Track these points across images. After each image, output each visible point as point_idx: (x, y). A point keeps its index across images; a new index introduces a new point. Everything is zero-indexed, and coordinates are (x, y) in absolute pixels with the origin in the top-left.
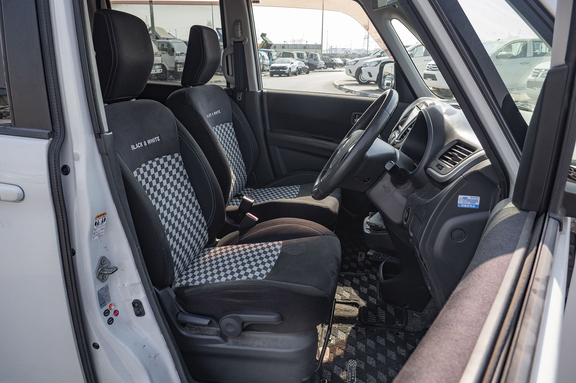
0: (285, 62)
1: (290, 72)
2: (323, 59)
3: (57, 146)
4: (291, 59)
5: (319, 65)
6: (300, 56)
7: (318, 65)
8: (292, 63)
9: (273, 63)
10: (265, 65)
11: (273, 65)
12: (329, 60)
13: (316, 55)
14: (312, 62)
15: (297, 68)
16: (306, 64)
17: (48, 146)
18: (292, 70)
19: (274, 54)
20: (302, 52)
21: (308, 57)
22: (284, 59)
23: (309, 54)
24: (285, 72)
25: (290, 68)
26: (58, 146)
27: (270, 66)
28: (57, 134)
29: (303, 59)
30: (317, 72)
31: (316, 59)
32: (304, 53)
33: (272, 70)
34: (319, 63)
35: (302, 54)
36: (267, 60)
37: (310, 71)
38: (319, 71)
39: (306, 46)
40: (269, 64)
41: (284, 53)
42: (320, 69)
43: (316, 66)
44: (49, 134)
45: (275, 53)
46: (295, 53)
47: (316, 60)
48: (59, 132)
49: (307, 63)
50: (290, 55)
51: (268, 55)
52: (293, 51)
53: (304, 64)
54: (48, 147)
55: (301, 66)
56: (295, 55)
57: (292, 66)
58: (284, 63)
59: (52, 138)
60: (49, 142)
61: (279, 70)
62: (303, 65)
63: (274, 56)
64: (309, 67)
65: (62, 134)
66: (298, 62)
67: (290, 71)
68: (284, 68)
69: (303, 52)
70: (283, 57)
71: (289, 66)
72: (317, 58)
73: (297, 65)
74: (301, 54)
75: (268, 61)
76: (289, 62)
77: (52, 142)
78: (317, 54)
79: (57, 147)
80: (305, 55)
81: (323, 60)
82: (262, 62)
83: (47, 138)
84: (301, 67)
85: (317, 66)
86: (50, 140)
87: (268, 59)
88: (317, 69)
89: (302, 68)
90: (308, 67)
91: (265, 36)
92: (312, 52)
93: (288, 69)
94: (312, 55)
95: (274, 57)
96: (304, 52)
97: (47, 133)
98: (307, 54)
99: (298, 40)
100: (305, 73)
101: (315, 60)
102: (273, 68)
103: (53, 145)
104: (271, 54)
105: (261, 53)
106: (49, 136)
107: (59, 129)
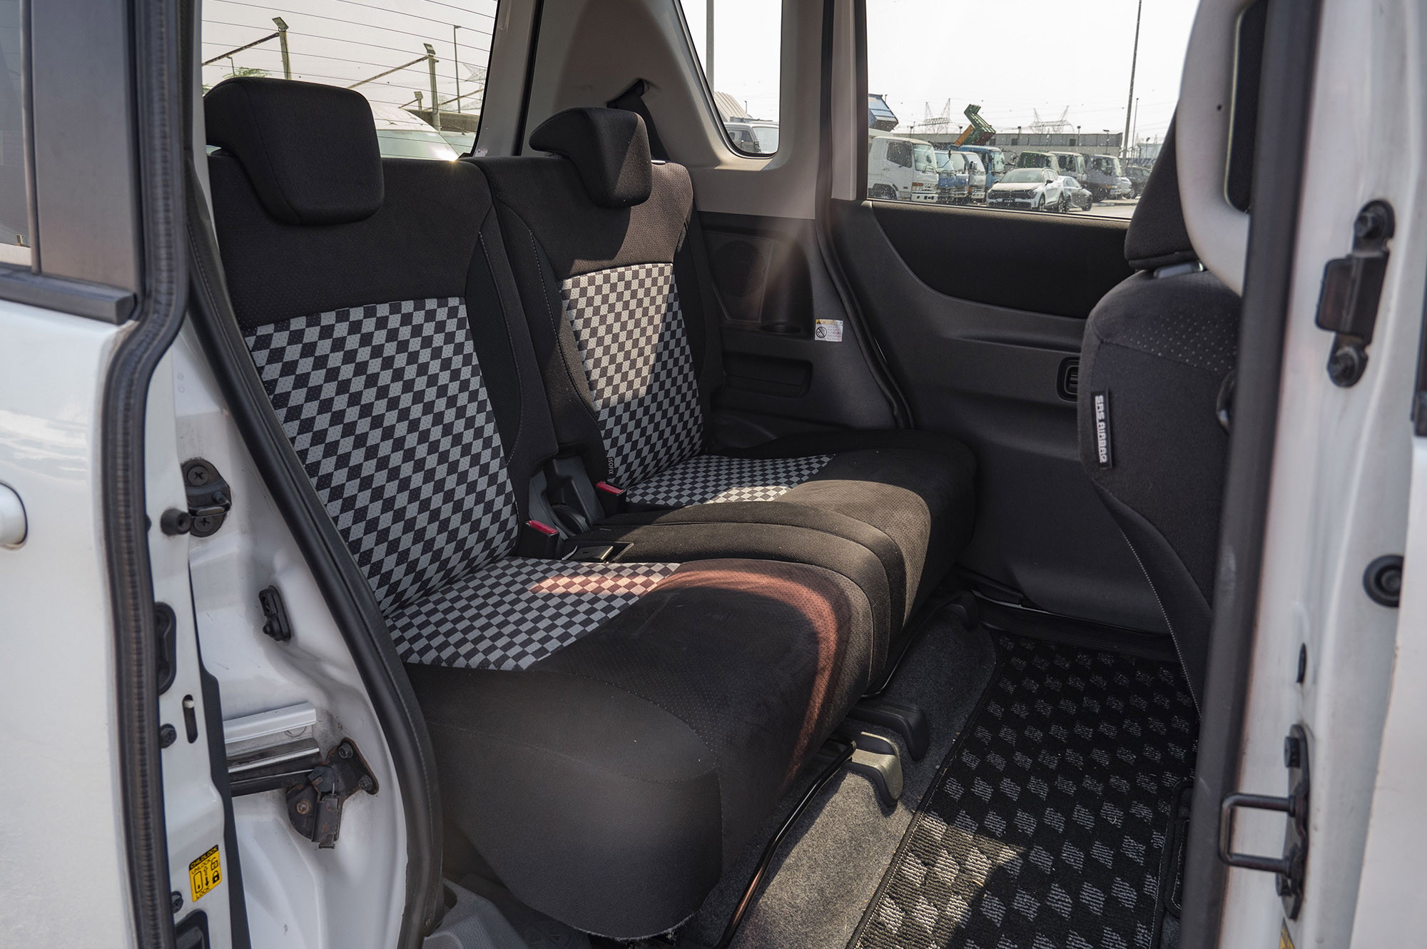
0: (1030, 178)
1: (1042, 204)
2: (1126, 172)
3: (145, 352)
4: (1044, 172)
5: (1116, 187)
6: (1066, 165)
7: (1113, 187)
8: (1049, 182)
9: (997, 182)
10: (976, 186)
11: (996, 187)
12: (1143, 175)
13: (1109, 161)
14: (1099, 178)
15: (1062, 194)
16: (1083, 184)
17: (110, 346)
18: (1047, 201)
19: (999, 157)
20: (1071, 153)
21: (1088, 165)
22: (1027, 172)
23: (1092, 159)
24: (1029, 204)
25: (1043, 195)
26: (149, 352)
27: (987, 189)
28: (158, 307)
29: (1075, 171)
30: (1108, 205)
31: (1109, 172)
32: (1076, 157)
33: (994, 201)
34: (1117, 181)
35: (1071, 158)
36: (982, 173)
37: (1093, 204)
38: (1116, 204)
39: (1076, 138)
40: (984, 183)
41: (1023, 155)
42: (1119, 197)
43: (1109, 191)
44: (121, 304)
45: (1002, 156)
46: (1053, 155)
47: (1110, 174)
48: (163, 299)
49: (1086, 183)
50: (1041, 161)
51: (983, 160)
52: (1048, 152)
53: (1078, 185)
54: (111, 352)
55: (1070, 190)
56: (1054, 161)
57: (1048, 191)
58: (1028, 180)
59: (137, 320)
60: (118, 333)
61: (1014, 200)
62: (1076, 187)
63: (998, 163)
64: (1091, 193)
65: (172, 309)
66: (1063, 180)
67: (1042, 201)
68: (1028, 194)
69: (1075, 154)
70: (1021, 165)
71: (1040, 188)
72: (1113, 168)
73: (1062, 188)
74: (1068, 159)
75: (984, 177)
76: (1040, 180)
77: (133, 334)
78: (1112, 160)
79: (145, 356)
80: (1080, 160)
81: (1128, 175)
82: (967, 180)
83: (114, 318)
84: (1069, 193)
85: (1112, 191)
86: (124, 326)
87: (984, 170)
88: (1109, 198)
89: (1074, 195)
90: (1088, 193)
91: (976, 114)
92: (1098, 153)
93: (1037, 199)
94: (1098, 162)
95: (999, 167)
96: (1079, 155)
97: (116, 300)
98: (1087, 158)
99: (1052, 124)
100: (1081, 209)
101: (1106, 173)
102: (997, 194)
103: (132, 346)
104: (991, 159)
105: (967, 156)
106: (124, 311)
107: (164, 288)
